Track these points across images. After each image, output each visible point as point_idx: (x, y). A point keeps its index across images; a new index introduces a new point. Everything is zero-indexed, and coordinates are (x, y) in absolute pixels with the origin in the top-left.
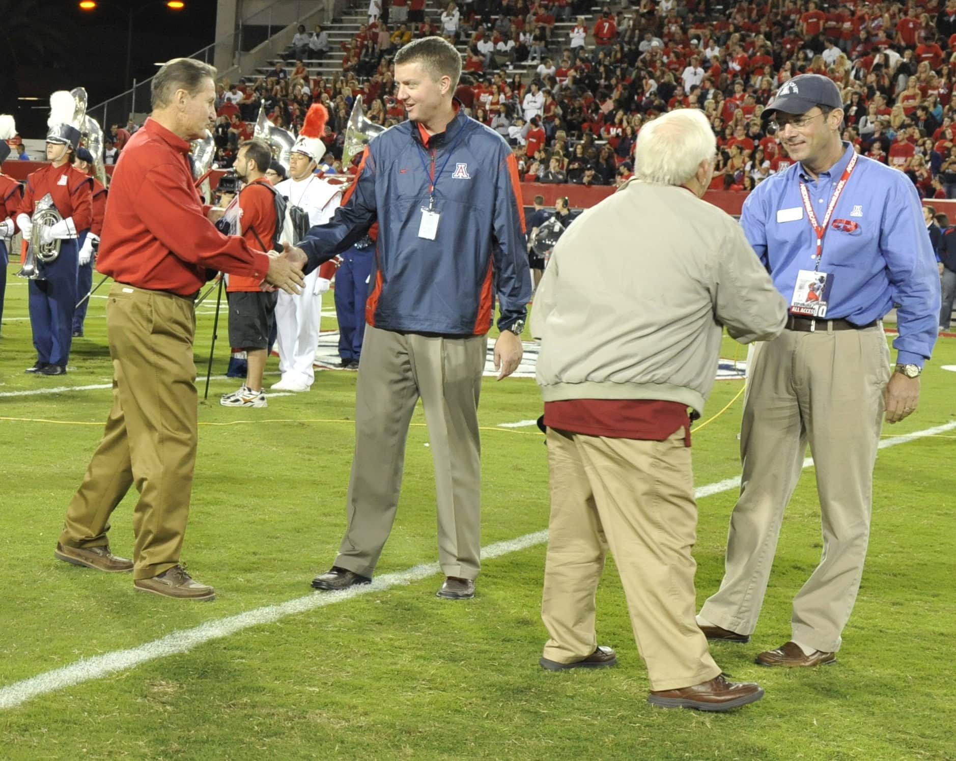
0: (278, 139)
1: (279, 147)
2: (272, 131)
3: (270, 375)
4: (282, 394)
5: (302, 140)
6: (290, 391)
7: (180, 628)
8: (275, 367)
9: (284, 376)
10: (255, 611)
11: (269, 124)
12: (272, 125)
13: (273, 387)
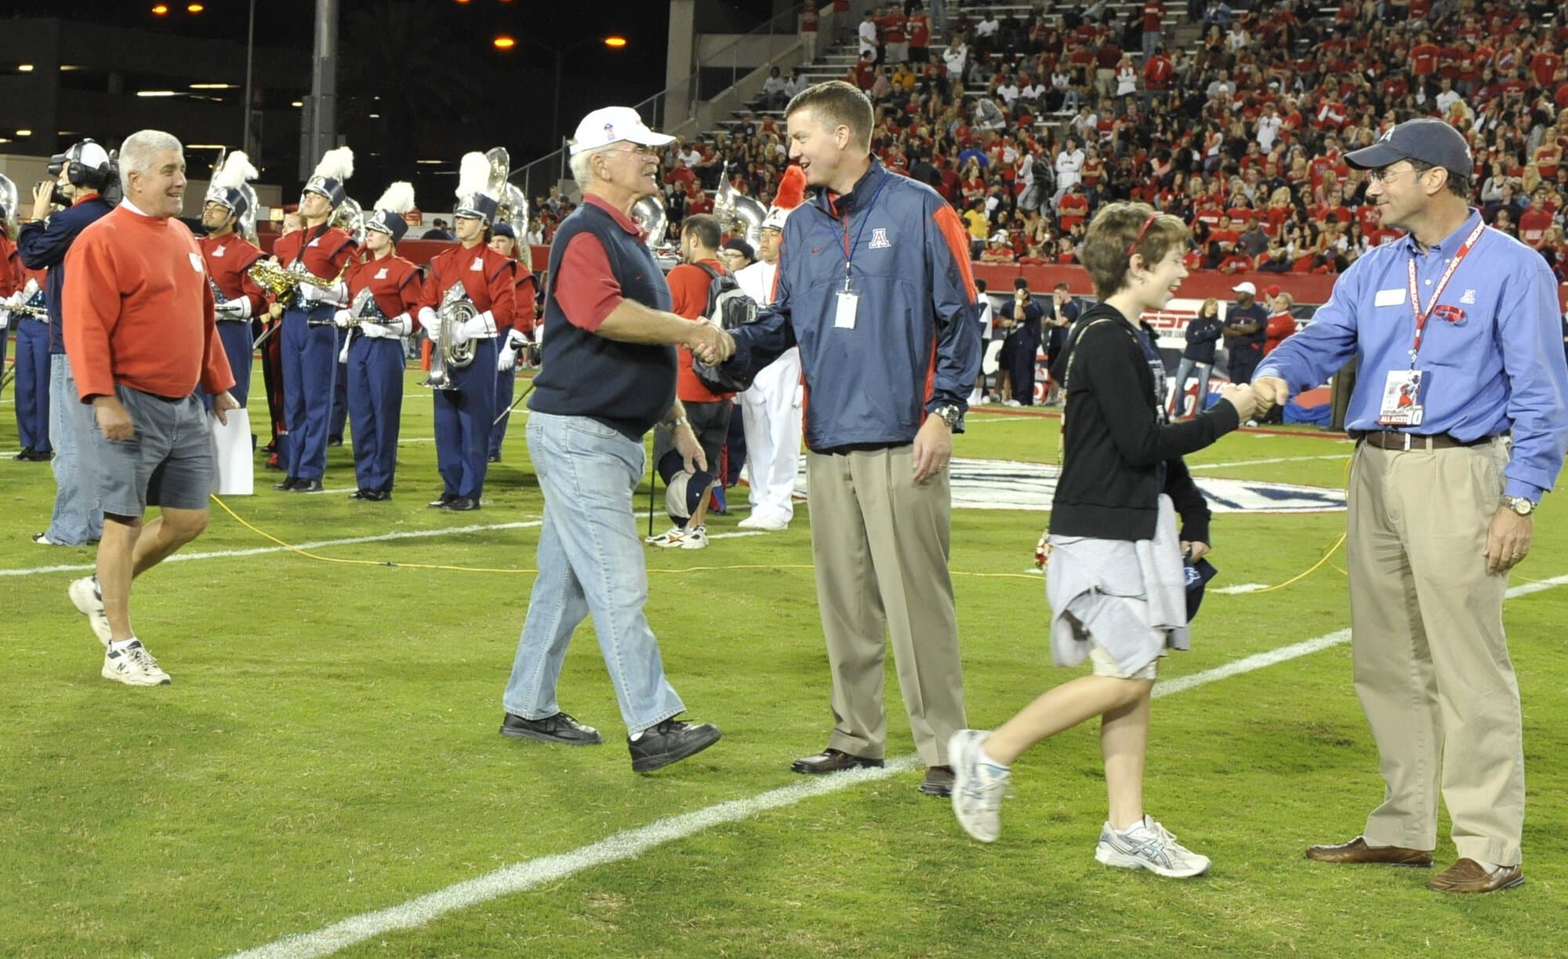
0: (744, 211)
1: (746, 221)
2: (738, 201)
3: (737, 510)
4: (752, 533)
5: (775, 212)
6: (763, 530)
7: (626, 827)
8: (743, 499)
9: (755, 510)
10: (721, 806)
11: (733, 192)
12: (738, 194)
13: (741, 524)
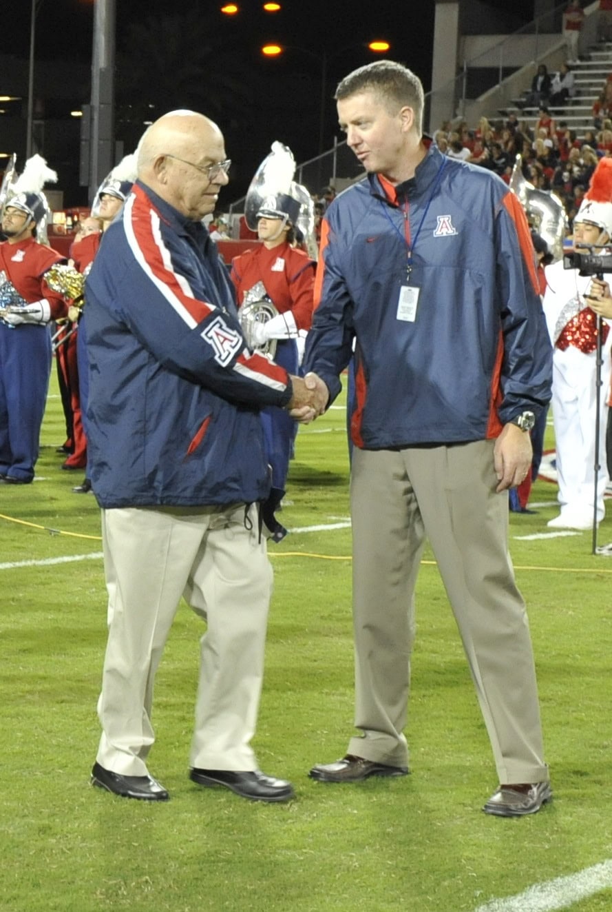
0: (536, 204)
1: (539, 214)
2: (530, 195)
3: (543, 508)
4: (564, 534)
5: (588, 206)
6: (574, 530)
8: (553, 497)
9: (563, 509)
10: (599, 866)
11: (526, 185)
12: (532, 187)
13: (551, 524)
